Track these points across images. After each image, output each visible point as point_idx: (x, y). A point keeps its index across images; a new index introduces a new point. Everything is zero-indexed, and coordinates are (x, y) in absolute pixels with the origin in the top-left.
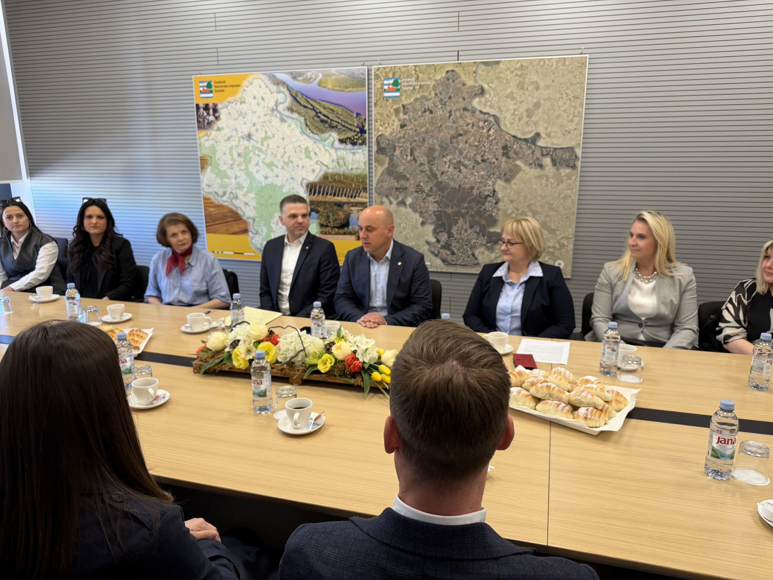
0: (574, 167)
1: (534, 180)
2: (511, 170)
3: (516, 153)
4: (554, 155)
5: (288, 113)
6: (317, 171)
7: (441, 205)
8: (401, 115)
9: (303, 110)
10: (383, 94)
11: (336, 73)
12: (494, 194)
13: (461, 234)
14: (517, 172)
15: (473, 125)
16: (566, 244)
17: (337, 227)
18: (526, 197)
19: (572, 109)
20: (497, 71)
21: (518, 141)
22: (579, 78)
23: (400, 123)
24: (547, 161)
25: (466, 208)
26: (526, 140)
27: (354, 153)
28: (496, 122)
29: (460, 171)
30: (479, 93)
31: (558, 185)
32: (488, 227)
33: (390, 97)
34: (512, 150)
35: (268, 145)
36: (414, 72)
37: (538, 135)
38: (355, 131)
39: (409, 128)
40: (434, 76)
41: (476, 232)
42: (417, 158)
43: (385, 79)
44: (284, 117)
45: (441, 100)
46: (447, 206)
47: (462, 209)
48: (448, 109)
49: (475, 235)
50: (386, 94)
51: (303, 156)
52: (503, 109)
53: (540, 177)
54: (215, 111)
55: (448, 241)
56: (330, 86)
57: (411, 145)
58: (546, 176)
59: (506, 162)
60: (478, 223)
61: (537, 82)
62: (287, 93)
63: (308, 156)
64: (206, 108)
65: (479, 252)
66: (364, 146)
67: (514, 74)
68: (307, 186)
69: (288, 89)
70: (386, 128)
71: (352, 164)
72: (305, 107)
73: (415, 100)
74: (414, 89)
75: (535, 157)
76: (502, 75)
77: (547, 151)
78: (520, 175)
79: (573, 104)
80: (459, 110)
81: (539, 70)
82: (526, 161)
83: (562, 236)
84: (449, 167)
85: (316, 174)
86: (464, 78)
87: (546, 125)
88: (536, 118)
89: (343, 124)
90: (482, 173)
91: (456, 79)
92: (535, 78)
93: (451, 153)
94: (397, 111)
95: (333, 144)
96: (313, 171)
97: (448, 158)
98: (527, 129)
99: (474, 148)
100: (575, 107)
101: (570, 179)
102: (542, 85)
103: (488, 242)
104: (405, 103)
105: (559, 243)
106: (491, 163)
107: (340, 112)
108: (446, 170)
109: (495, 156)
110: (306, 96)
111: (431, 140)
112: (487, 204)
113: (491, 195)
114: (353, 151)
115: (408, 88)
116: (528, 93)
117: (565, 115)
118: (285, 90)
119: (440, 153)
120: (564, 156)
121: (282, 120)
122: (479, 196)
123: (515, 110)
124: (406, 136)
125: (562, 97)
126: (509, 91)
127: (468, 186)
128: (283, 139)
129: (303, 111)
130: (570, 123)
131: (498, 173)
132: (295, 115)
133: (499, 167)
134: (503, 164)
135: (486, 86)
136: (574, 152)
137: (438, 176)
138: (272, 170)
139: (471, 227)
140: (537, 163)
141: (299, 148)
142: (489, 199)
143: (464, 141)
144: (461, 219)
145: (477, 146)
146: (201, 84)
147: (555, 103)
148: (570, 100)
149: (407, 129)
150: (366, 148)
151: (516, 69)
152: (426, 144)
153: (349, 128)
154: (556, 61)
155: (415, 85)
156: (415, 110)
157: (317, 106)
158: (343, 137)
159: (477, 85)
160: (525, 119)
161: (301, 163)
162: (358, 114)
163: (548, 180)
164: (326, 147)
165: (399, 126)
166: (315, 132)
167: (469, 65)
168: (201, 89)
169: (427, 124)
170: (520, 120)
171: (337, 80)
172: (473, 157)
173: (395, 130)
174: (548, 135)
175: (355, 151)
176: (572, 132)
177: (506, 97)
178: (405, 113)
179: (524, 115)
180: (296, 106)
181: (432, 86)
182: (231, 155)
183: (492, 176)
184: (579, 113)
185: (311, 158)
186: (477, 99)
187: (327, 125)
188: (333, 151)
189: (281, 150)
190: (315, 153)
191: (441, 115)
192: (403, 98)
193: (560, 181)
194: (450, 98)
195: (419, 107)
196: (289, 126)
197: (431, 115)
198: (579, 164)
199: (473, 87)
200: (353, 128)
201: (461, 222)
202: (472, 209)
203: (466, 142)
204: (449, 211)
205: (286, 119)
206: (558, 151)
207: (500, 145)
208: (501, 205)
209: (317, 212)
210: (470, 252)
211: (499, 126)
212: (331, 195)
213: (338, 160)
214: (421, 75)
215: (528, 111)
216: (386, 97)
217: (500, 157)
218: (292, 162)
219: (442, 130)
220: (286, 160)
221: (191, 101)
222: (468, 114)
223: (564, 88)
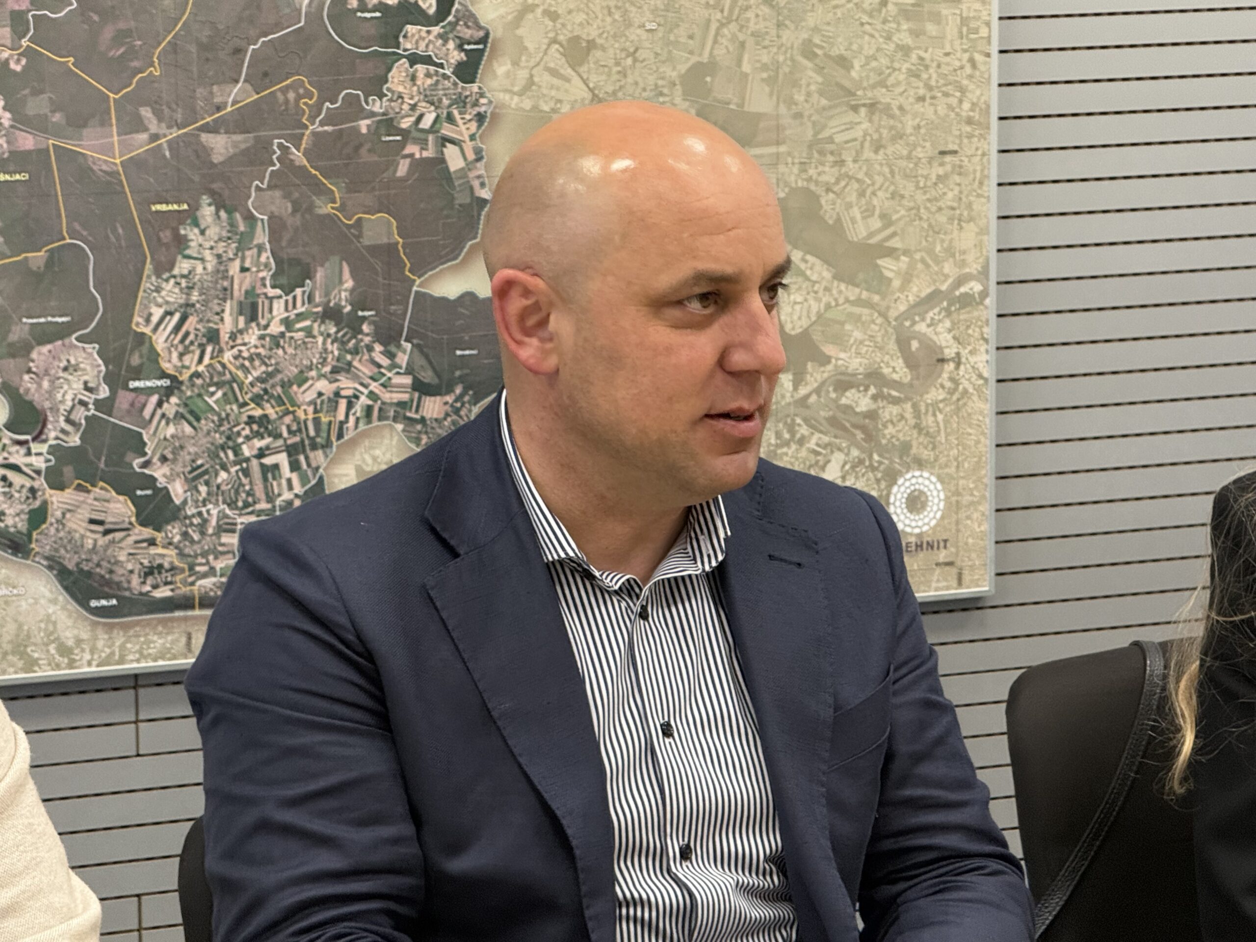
7: (37, 106)
16: (949, 353)
25: (241, 122)
32: (419, 269)
46: (82, 113)
47: (212, 128)
49: (324, 339)
60: (339, 241)
105: (903, 344)
112: (397, 77)
113: (430, 5)
139: (292, 273)
142: (415, 37)
144: (207, 212)
201: (206, 238)
202: (292, 125)
204: (107, 150)
208: (500, 80)
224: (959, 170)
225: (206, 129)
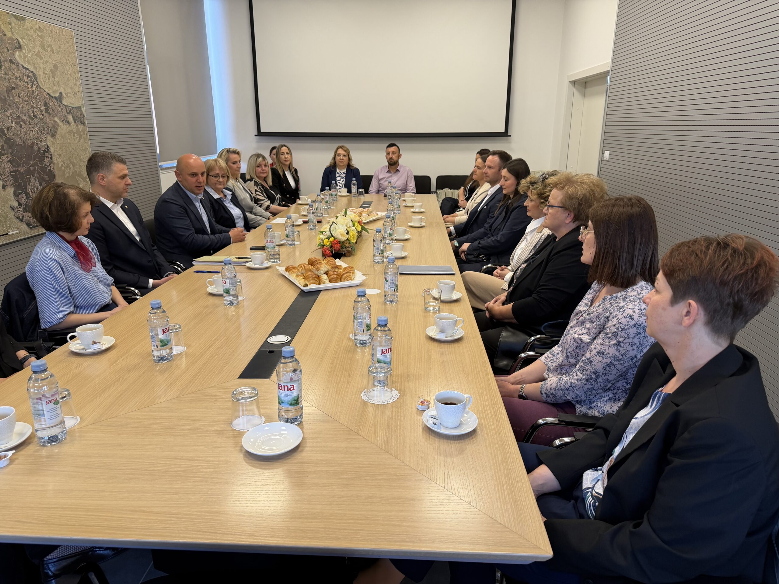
0: (84, 124)
2: (53, 126)
3: (53, 110)
4: (73, 113)
18: (66, 151)
19: (74, 74)
20: (25, 27)
21: (52, 98)
22: (72, 48)
24: (70, 118)
25: (33, 165)
26: (56, 98)
28: (35, 79)
29: (21, 127)
30: (18, 46)
31: (80, 139)
34: (50, 107)
37: (61, 94)
46: (19, 165)
52: (37, 66)
53: (70, 132)
55: (27, 202)
58: (73, 131)
60: (44, 180)
61: (51, 45)
67: (36, 34)
75: (64, 115)
76: (29, 33)
77: (69, 109)
78: (59, 131)
79: (74, 70)
80: (6, 61)
81: (50, 35)
82: (60, 118)
84: (12, 123)
87: (64, 86)
88: (58, 79)
90: (36, 129)
92: (49, 41)
93: (10, 107)
97: (9, 112)
98: (54, 89)
101: (84, 134)
106: (40, 119)
108: (10, 126)
109: (41, 112)
112: (45, 159)
113: (47, 150)
116: (48, 55)
117: (71, 79)
120: (78, 114)
122: (39, 152)
123: (44, 69)
125: (67, 63)
126: (37, 49)
130: (75, 86)
131: (46, 129)
133: (46, 123)
134: (48, 120)
135: (21, 41)
136: (82, 111)
137: (6, 132)
139: (40, 184)
140: (66, 119)
142: (46, 154)
143: (17, 95)
144: (32, 177)
145: (27, 101)
147: (65, 67)
148: (71, 66)
159: (14, 37)
160: (52, 78)
163: (74, 135)
170: (49, 79)
172: (27, 113)
174: (67, 95)
176: (78, 94)
179: (50, 75)
183: (43, 132)
184: (78, 78)
186: (17, 53)
193: (80, 136)
198: (86, 121)
199: (12, 39)
201: (32, 180)
202: (37, 166)
203: (19, 97)
204: (22, 169)
206: (74, 110)
207: (42, 102)
208: (54, 159)
211: (38, 83)
215: (52, 71)
217: (44, 113)
222: (14, 67)
223: (67, 55)
225: (30, 166)
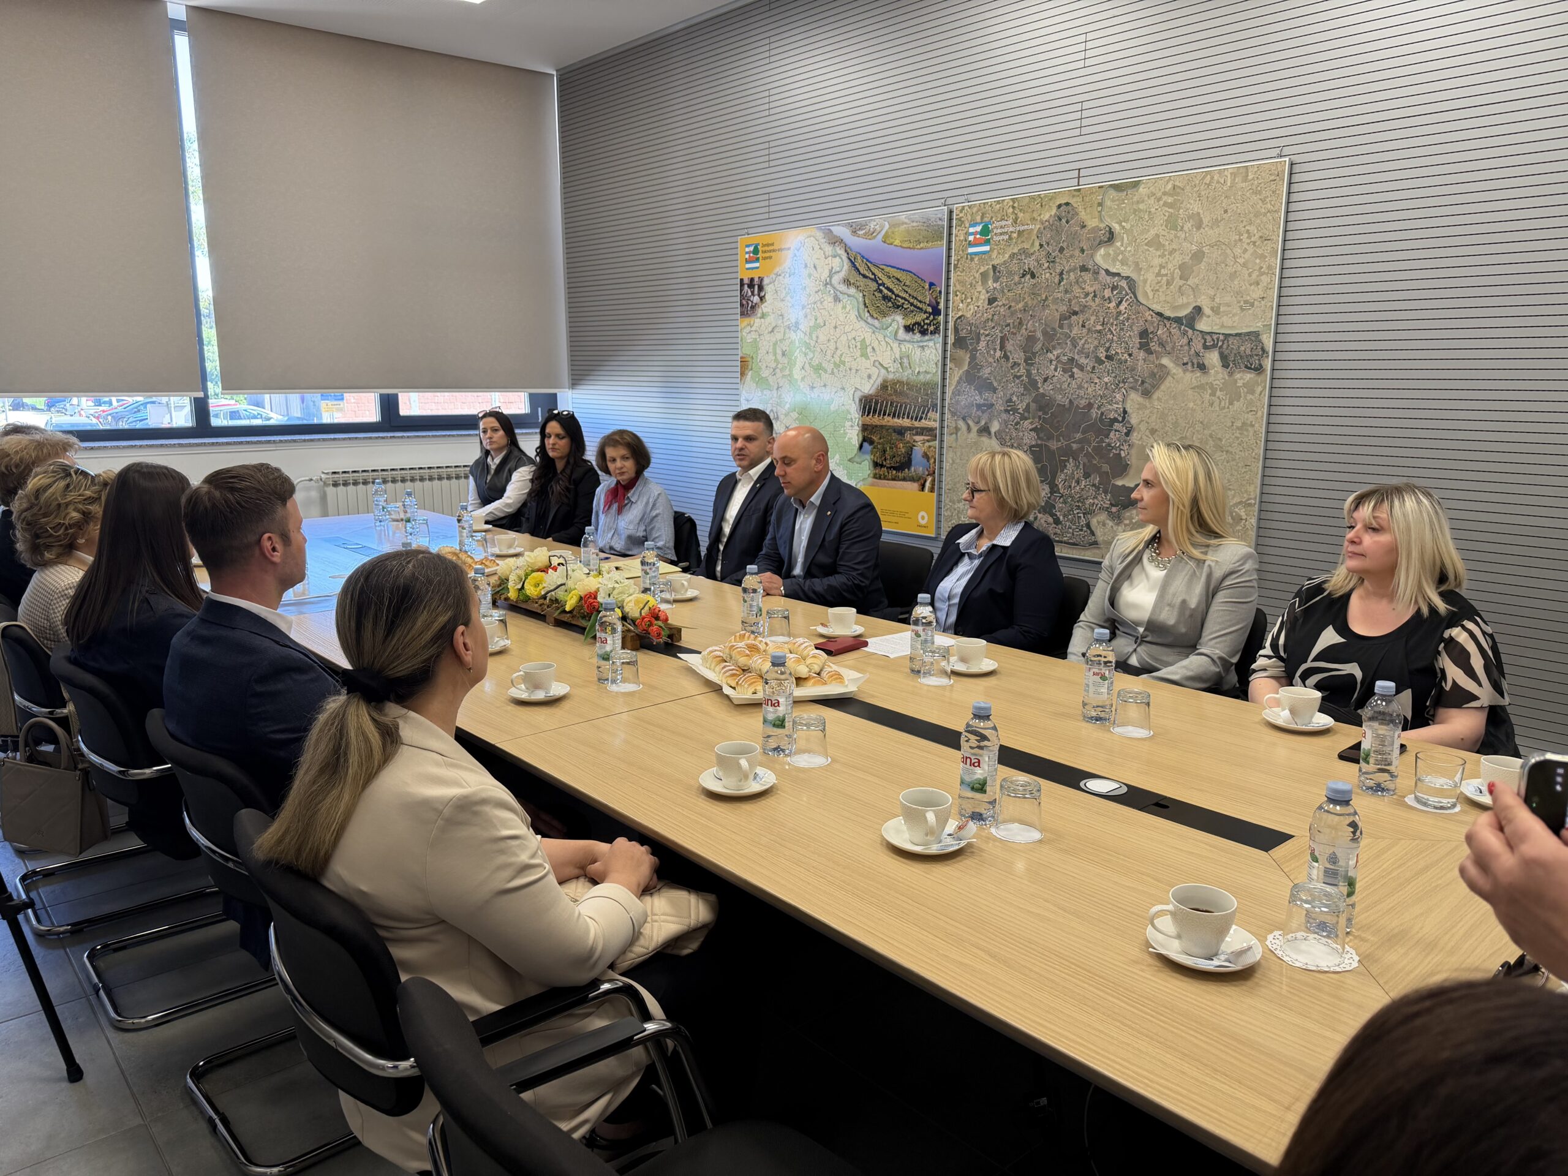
0: (1259, 369)
1: (1190, 392)
2: (1153, 375)
3: (1162, 344)
4: (1225, 346)
5: (843, 288)
6: (874, 377)
7: (1042, 435)
8: (990, 282)
9: (862, 281)
10: (966, 249)
11: (906, 221)
12: (1124, 418)
13: (1070, 487)
14: (1162, 379)
15: (1095, 296)
16: (1244, 517)
17: (895, 468)
18: (1176, 424)
19: (1258, 261)
20: (1135, 199)
21: (1166, 321)
22: (1271, 201)
23: (987, 296)
24: (1213, 358)
25: (1080, 441)
26: (1178, 320)
27: (923, 347)
28: (1130, 289)
29: (1072, 376)
30: (1106, 239)
31: (1231, 403)
32: (1113, 478)
33: (976, 254)
34: (1156, 339)
35: (817, 337)
36: (1011, 210)
37: (1198, 310)
38: (926, 312)
39: (1000, 304)
40: (1040, 215)
41: (1094, 485)
42: (1009, 354)
43: (971, 226)
44: (838, 293)
45: (1049, 254)
46: (1050, 437)
47: (1073, 442)
48: (1058, 271)
49: (1092, 491)
50: (971, 250)
51: (858, 353)
52: (1143, 265)
53: (1201, 387)
54: (761, 288)
55: (1049, 498)
56: (897, 242)
57: (1001, 332)
58: (1211, 386)
59: (1145, 360)
60: (1097, 469)
61: (1198, 214)
62: (844, 256)
63: (864, 355)
64: (751, 285)
65: (1098, 522)
66: (937, 335)
67: (1161, 203)
68: (861, 400)
69: (846, 251)
70: (969, 304)
71: (920, 366)
72: (865, 276)
73: (1010, 256)
74: (1010, 238)
75: (1192, 352)
76: (1141, 206)
77: (1213, 340)
78: (1168, 382)
79: (1260, 251)
80: (1073, 270)
81: (1203, 193)
82: (1178, 358)
83: (1237, 500)
84: (1056, 370)
85: (872, 382)
86: (1083, 215)
87: (1211, 292)
88: (1196, 281)
89: (912, 300)
90: (1106, 380)
91: (1072, 219)
92: (1195, 207)
93: (1059, 344)
94: (984, 275)
95: (896, 333)
96: (869, 377)
97: (1055, 353)
98: (1180, 301)
99: (1094, 335)
100: (1262, 257)
101: (1252, 392)
102: (1205, 221)
103: (1112, 505)
104: (995, 262)
106: (1120, 362)
107: (908, 283)
108: (1051, 374)
109: (1127, 349)
110: (867, 260)
111: (1031, 322)
112: (1112, 434)
113: (1120, 419)
114: (921, 344)
115: (1001, 238)
116: (1183, 236)
117: (1246, 272)
118: (842, 252)
119: (1043, 345)
120: (1242, 348)
121: (837, 299)
122: (1101, 420)
123: (1162, 267)
124: (996, 317)
125: (1240, 240)
126: (1153, 232)
127: (1083, 402)
128: (836, 327)
129: (862, 284)
130: (1253, 287)
131: (1131, 380)
132: (852, 291)
133: (1133, 369)
134: (1141, 362)
135: (1116, 227)
136: (1260, 341)
137: (1039, 385)
138: (820, 376)
139: (1087, 475)
140: (1195, 361)
141: (853, 341)
142: (1117, 426)
143: (1081, 323)
144: (1071, 460)
145: (1099, 332)
146: (747, 250)
147: (1228, 251)
148: (1254, 243)
149: (998, 306)
150: (939, 339)
151: (1165, 194)
152: (1023, 331)
153: (918, 308)
154: (1231, 174)
155: (1012, 232)
156: (1010, 273)
157: (880, 275)
158: (910, 321)
159: (1102, 226)
160: (1178, 282)
161: (854, 366)
162: (931, 284)
163: (1213, 394)
164: (887, 339)
165: (987, 302)
166: (875, 315)
167: (1091, 192)
168: (747, 256)
169: (1026, 296)
170: (1168, 283)
171: (908, 231)
172: (1093, 351)
173: (981, 308)
174: (1216, 310)
175: (925, 344)
176: (1256, 303)
177: (1146, 245)
178: (996, 280)
179: (1175, 276)
180: (855, 278)
181: (1035, 232)
182: (775, 354)
183: (1121, 385)
184: (1270, 267)
185: (867, 358)
186: (1102, 251)
187: (890, 304)
188: (895, 345)
189: (832, 346)
190: (873, 348)
191: (1047, 280)
192: (994, 254)
193: (1234, 397)
194: (1061, 250)
195: (1015, 268)
196: (844, 307)
197: (1033, 281)
198: (1268, 364)
199: (1096, 229)
200: (924, 307)
201: (1070, 465)
202: (1089, 444)
203: (1083, 326)
204: (1054, 445)
205: (841, 296)
206: (1231, 340)
207: (1136, 330)
208: (1135, 437)
209: (871, 442)
210: (1083, 522)
211: (1136, 297)
212: (889, 415)
213: (901, 359)
214: (1021, 215)
215: (1182, 267)
216: (971, 254)
217: (1135, 351)
218: (844, 363)
219: (1048, 306)
220: (837, 360)
221: (733, 276)
222: (1087, 276)
223: (1245, 223)
224: (1251, 470)
